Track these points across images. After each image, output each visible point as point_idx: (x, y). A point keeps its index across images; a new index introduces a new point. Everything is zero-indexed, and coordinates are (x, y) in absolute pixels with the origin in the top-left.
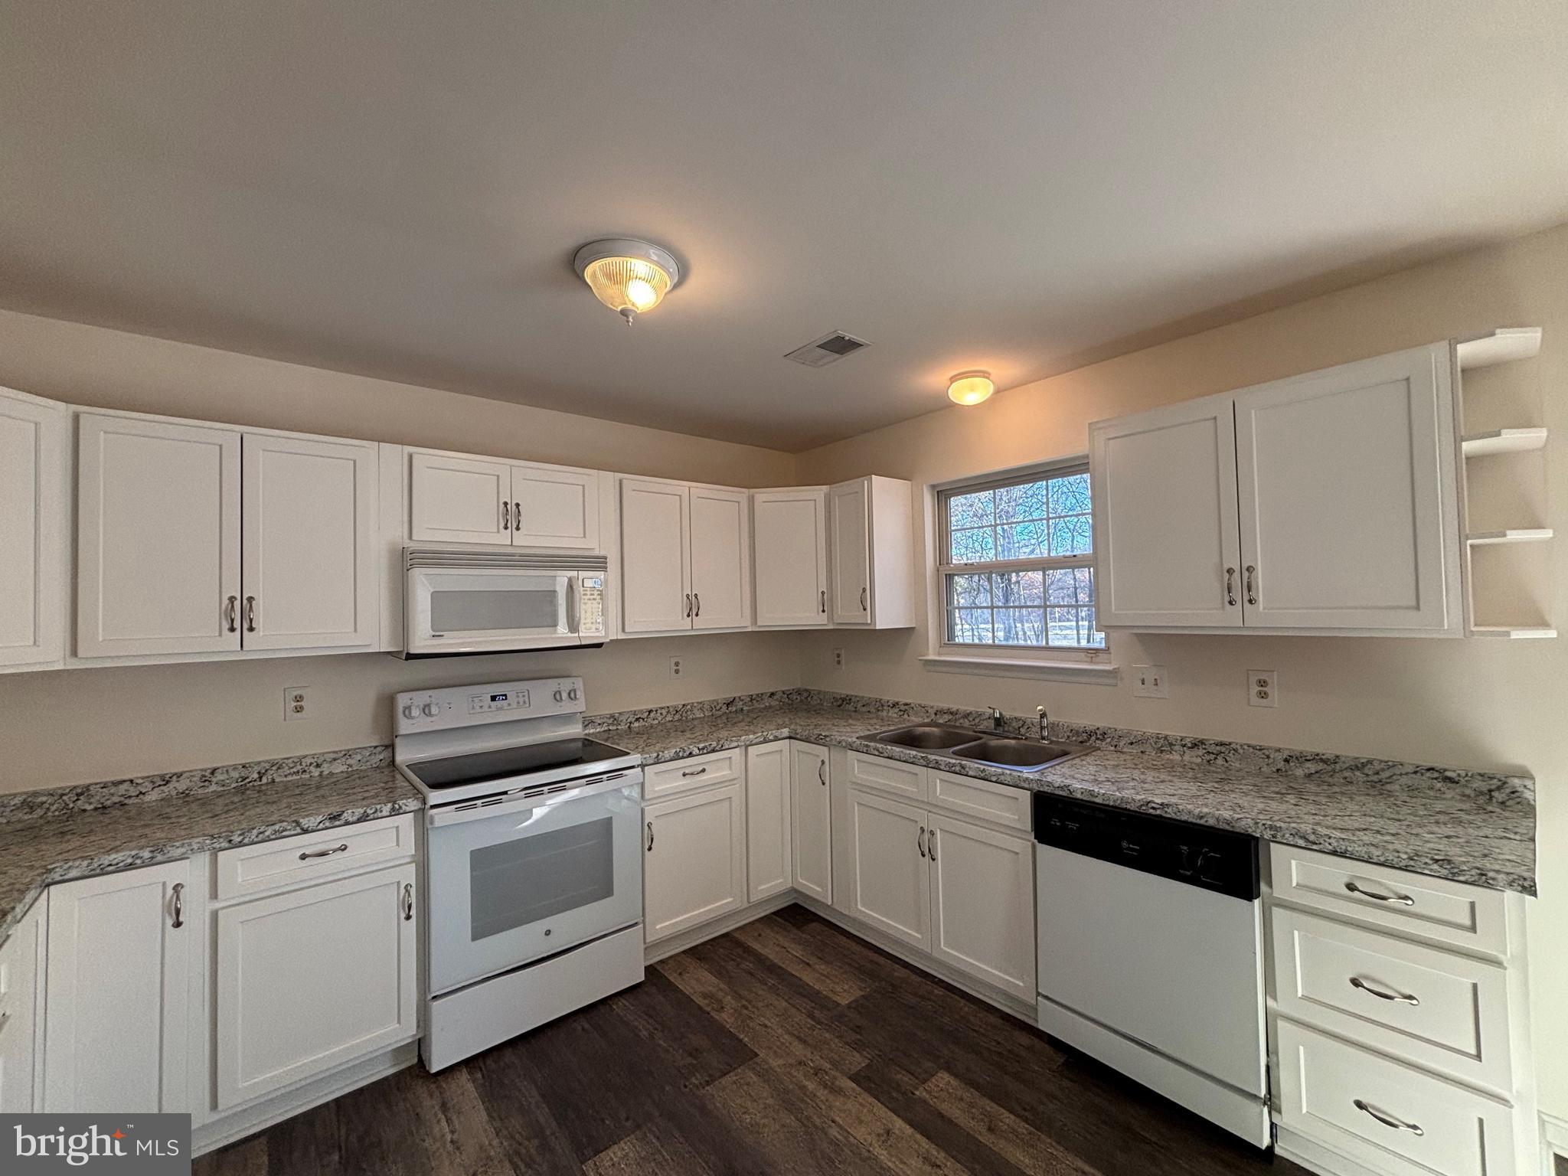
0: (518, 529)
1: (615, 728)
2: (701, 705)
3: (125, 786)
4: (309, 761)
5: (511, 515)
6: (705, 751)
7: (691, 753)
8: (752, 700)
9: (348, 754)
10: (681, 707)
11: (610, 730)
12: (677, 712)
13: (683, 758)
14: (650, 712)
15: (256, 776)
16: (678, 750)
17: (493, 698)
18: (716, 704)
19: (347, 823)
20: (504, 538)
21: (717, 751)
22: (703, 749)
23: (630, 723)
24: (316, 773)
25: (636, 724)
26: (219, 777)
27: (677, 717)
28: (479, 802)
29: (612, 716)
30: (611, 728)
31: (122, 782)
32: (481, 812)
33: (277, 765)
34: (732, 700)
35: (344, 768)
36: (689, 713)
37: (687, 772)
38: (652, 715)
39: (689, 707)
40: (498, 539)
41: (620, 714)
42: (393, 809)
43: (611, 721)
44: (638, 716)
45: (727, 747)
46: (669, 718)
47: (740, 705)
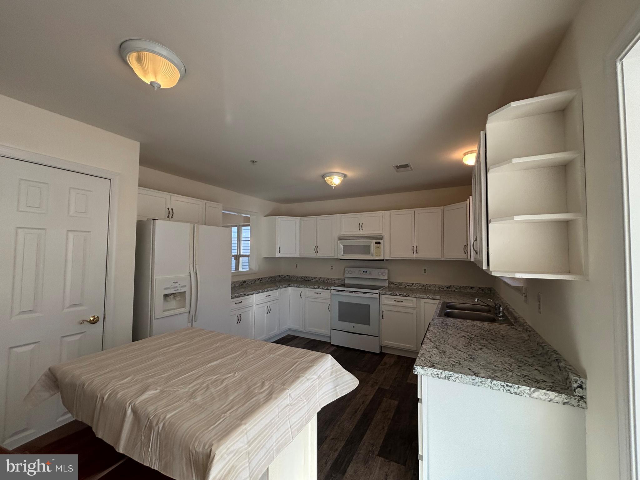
0: (362, 230)
1: (400, 286)
2: (435, 285)
3: (311, 278)
4: (332, 279)
5: (361, 227)
6: (402, 295)
7: (396, 295)
8: (460, 288)
9: (339, 279)
10: (425, 285)
11: (398, 287)
12: (424, 286)
13: (393, 295)
14: (413, 284)
15: (325, 280)
16: (392, 293)
17: (364, 272)
18: (441, 286)
19: (320, 289)
20: (359, 232)
21: (406, 296)
22: (401, 294)
23: (406, 286)
24: (334, 282)
25: (408, 287)
26: (321, 279)
27: (424, 288)
28: (340, 291)
29: (399, 283)
30: (399, 286)
31: (310, 277)
32: (340, 293)
33: (328, 279)
34: (449, 286)
35: (338, 282)
36: (429, 287)
37: (396, 300)
38: (413, 285)
39: (429, 285)
40: (357, 233)
41: (402, 283)
42: (327, 288)
43: (399, 284)
44: (408, 285)
45: (410, 296)
46: (420, 287)
47: (454, 289)
